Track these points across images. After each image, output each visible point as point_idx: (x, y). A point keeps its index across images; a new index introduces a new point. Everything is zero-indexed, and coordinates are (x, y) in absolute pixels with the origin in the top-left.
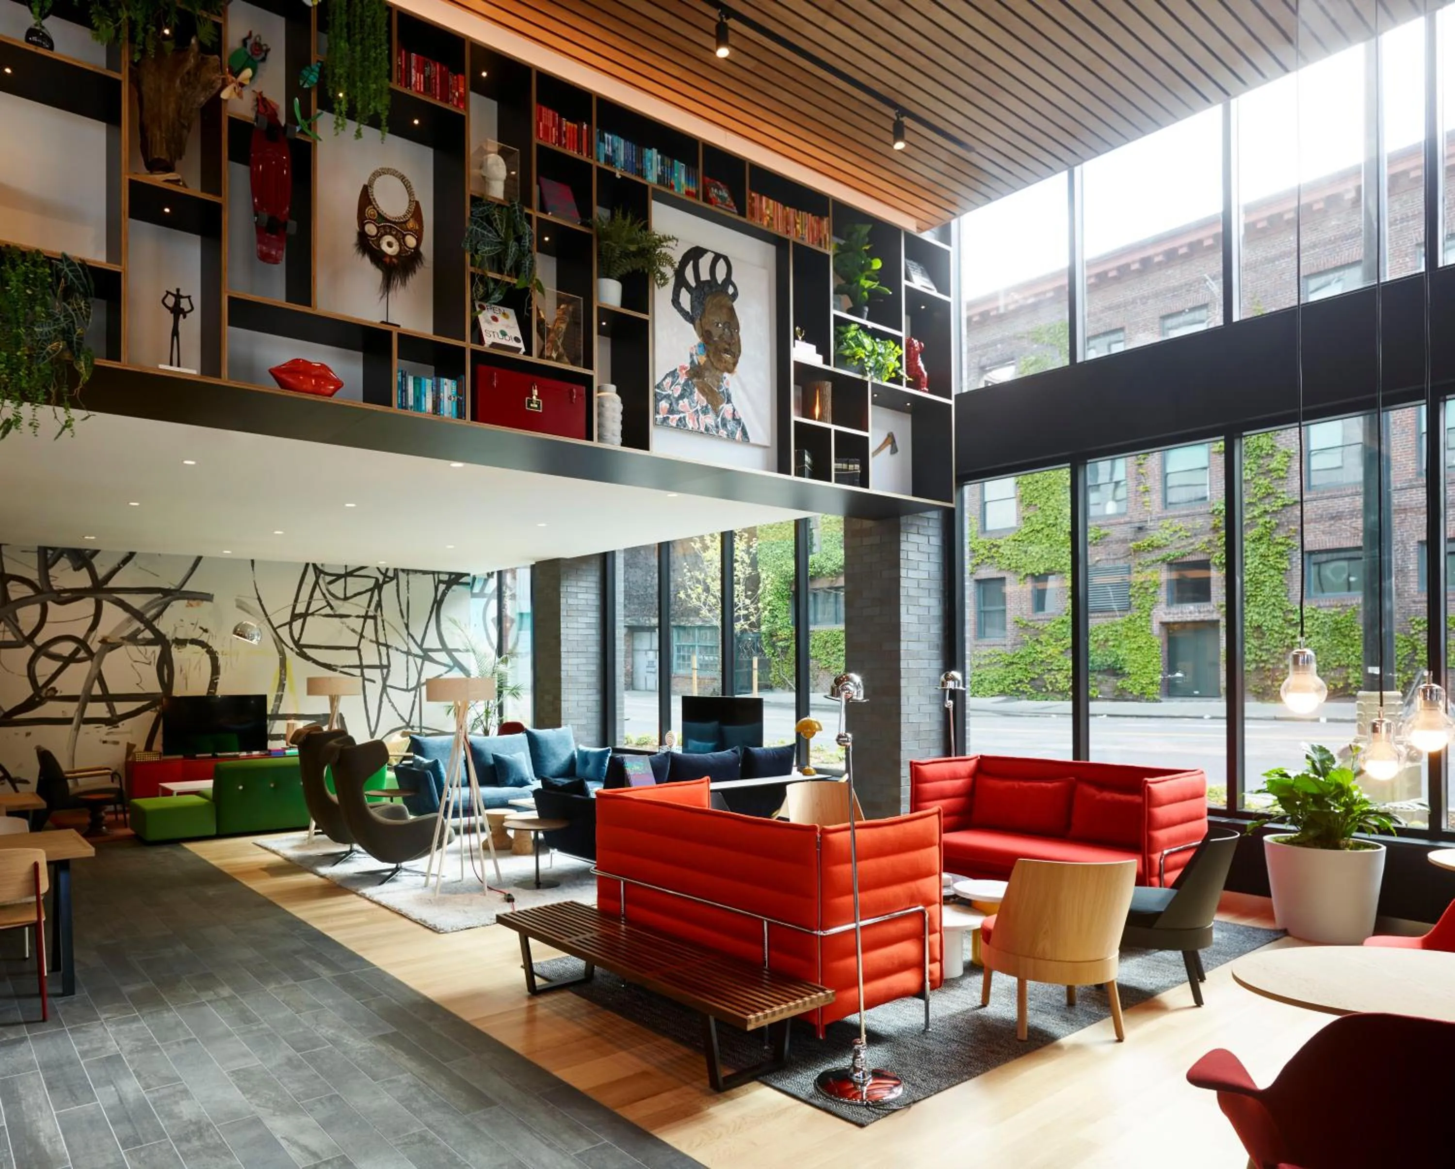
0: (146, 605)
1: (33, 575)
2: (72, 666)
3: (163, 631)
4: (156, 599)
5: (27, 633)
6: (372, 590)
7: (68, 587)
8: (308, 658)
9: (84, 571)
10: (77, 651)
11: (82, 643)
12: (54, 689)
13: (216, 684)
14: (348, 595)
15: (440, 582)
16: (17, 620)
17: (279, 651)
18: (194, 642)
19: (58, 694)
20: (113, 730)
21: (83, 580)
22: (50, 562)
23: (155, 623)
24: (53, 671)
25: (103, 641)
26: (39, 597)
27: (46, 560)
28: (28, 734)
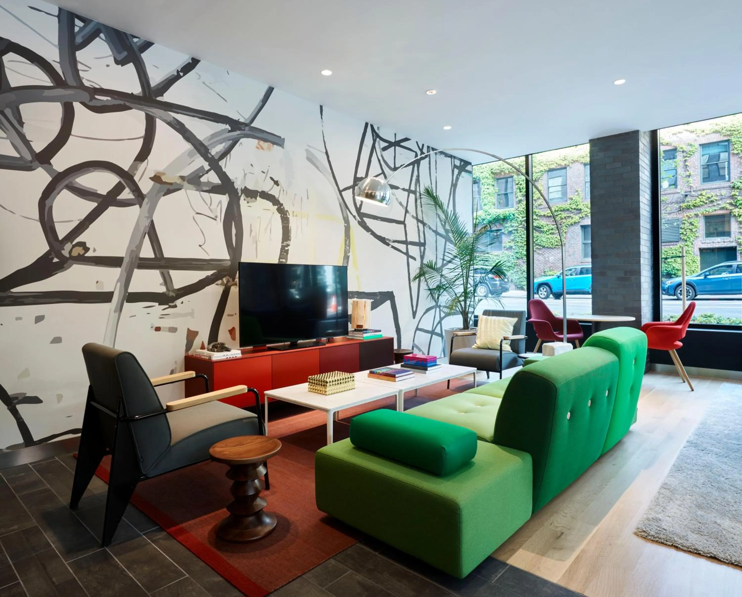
0: (213, 136)
1: (51, 54)
2: (112, 210)
3: (231, 176)
4: (222, 132)
5: (38, 147)
6: (412, 164)
7: (105, 86)
8: (367, 229)
9: (131, 67)
10: (118, 189)
11: (127, 178)
12: (83, 245)
13: (287, 252)
14: (397, 166)
15: (455, 166)
16: (21, 124)
17: (344, 218)
18: (265, 195)
19: (90, 254)
20: (170, 311)
21: (128, 81)
22: (79, 40)
23: (222, 163)
24: (83, 216)
25: (156, 179)
26: (60, 92)
27: (72, 35)
28: (39, 319)
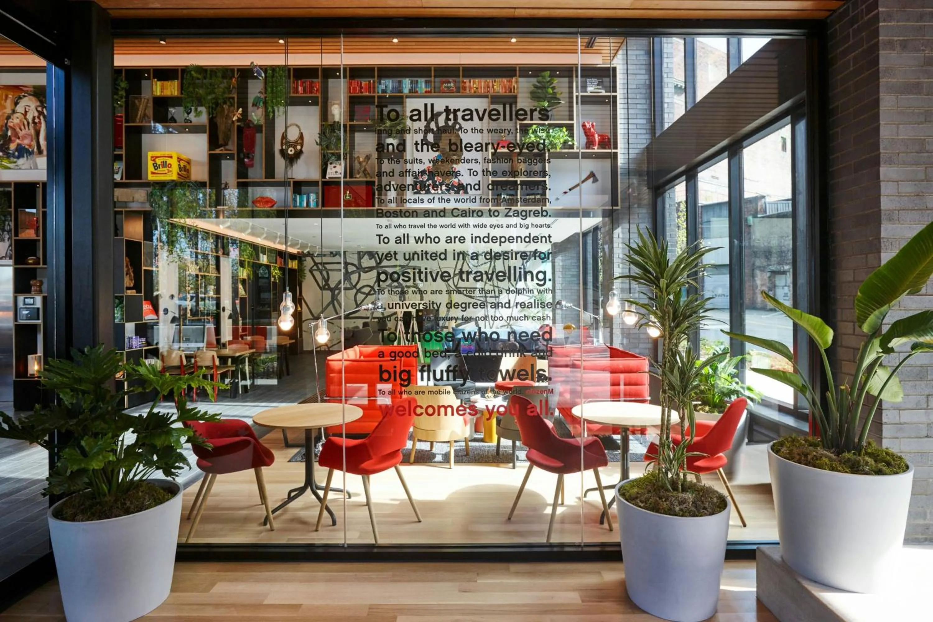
1: (356, 262)
2: (369, 297)
5: (354, 284)
7: (367, 266)
9: (373, 260)
10: (370, 291)
11: (372, 288)
21: (372, 263)
22: (361, 257)
26: (358, 271)
